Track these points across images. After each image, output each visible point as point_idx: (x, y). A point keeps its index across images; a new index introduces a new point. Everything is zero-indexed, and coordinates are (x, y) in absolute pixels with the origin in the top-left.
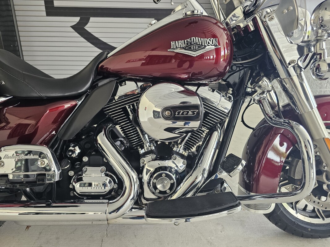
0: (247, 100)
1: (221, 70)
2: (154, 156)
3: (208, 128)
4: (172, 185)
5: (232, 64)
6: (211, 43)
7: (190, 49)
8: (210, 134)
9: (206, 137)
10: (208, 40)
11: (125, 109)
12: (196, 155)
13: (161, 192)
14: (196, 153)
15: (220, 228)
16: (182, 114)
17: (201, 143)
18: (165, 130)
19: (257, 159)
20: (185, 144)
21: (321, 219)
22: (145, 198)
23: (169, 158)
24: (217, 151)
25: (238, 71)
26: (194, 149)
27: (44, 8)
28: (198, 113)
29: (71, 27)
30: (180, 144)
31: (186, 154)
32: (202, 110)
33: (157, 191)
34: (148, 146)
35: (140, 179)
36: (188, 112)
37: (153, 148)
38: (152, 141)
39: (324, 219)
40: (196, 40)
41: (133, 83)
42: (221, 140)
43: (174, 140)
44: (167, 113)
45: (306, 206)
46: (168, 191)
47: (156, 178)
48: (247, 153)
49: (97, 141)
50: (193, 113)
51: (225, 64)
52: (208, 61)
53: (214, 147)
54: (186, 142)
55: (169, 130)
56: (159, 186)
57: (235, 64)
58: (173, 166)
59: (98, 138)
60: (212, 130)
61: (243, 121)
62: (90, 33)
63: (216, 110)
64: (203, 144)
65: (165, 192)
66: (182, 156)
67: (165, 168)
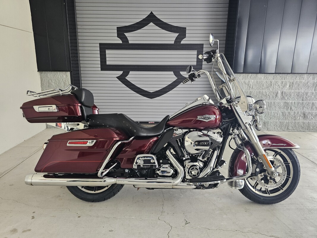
0: (230, 137)
1: (218, 125)
2: (190, 161)
3: (212, 149)
4: (198, 172)
5: (222, 122)
6: (213, 117)
7: (205, 119)
8: (213, 152)
9: (212, 153)
10: (212, 116)
11: (177, 141)
12: (207, 162)
13: (193, 175)
14: (207, 161)
15: (219, 199)
16: (203, 144)
17: (209, 156)
18: (195, 150)
19: (235, 164)
20: (202, 156)
21: (268, 194)
22: (186, 179)
23: (196, 162)
24: (217, 159)
25: (225, 124)
26: (206, 159)
27: (100, 66)
28: (209, 143)
29: (116, 77)
30: (201, 156)
31: (203, 160)
32: (210, 141)
33: (192, 175)
34: (186, 157)
35: (185, 170)
36: (205, 143)
37: (189, 157)
38: (189, 154)
39: (269, 194)
40: (207, 116)
41: (181, 130)
42: (218, 155)
43: (198, 154)
44: (196, 143)
45: (261, 188)
46: (196, 175)
47: (192, 169)
48: (231, 162)
49: (166, 153)
50: (207, 143)
51: (219, 122)
52: (212, 122)
53: (215, 158)
54: (203, 155)
55: (197, 150)
56: (193, 173)
57: (224, 122)
58: (198, 165)
59: (167, 152)
60: (214, 150)
61: (229, 146)
62: (129, 81)
63: (215, 141)
64: (210, 156)
65: (195, 175)
66: (201, 161)
67: (195, 166)
